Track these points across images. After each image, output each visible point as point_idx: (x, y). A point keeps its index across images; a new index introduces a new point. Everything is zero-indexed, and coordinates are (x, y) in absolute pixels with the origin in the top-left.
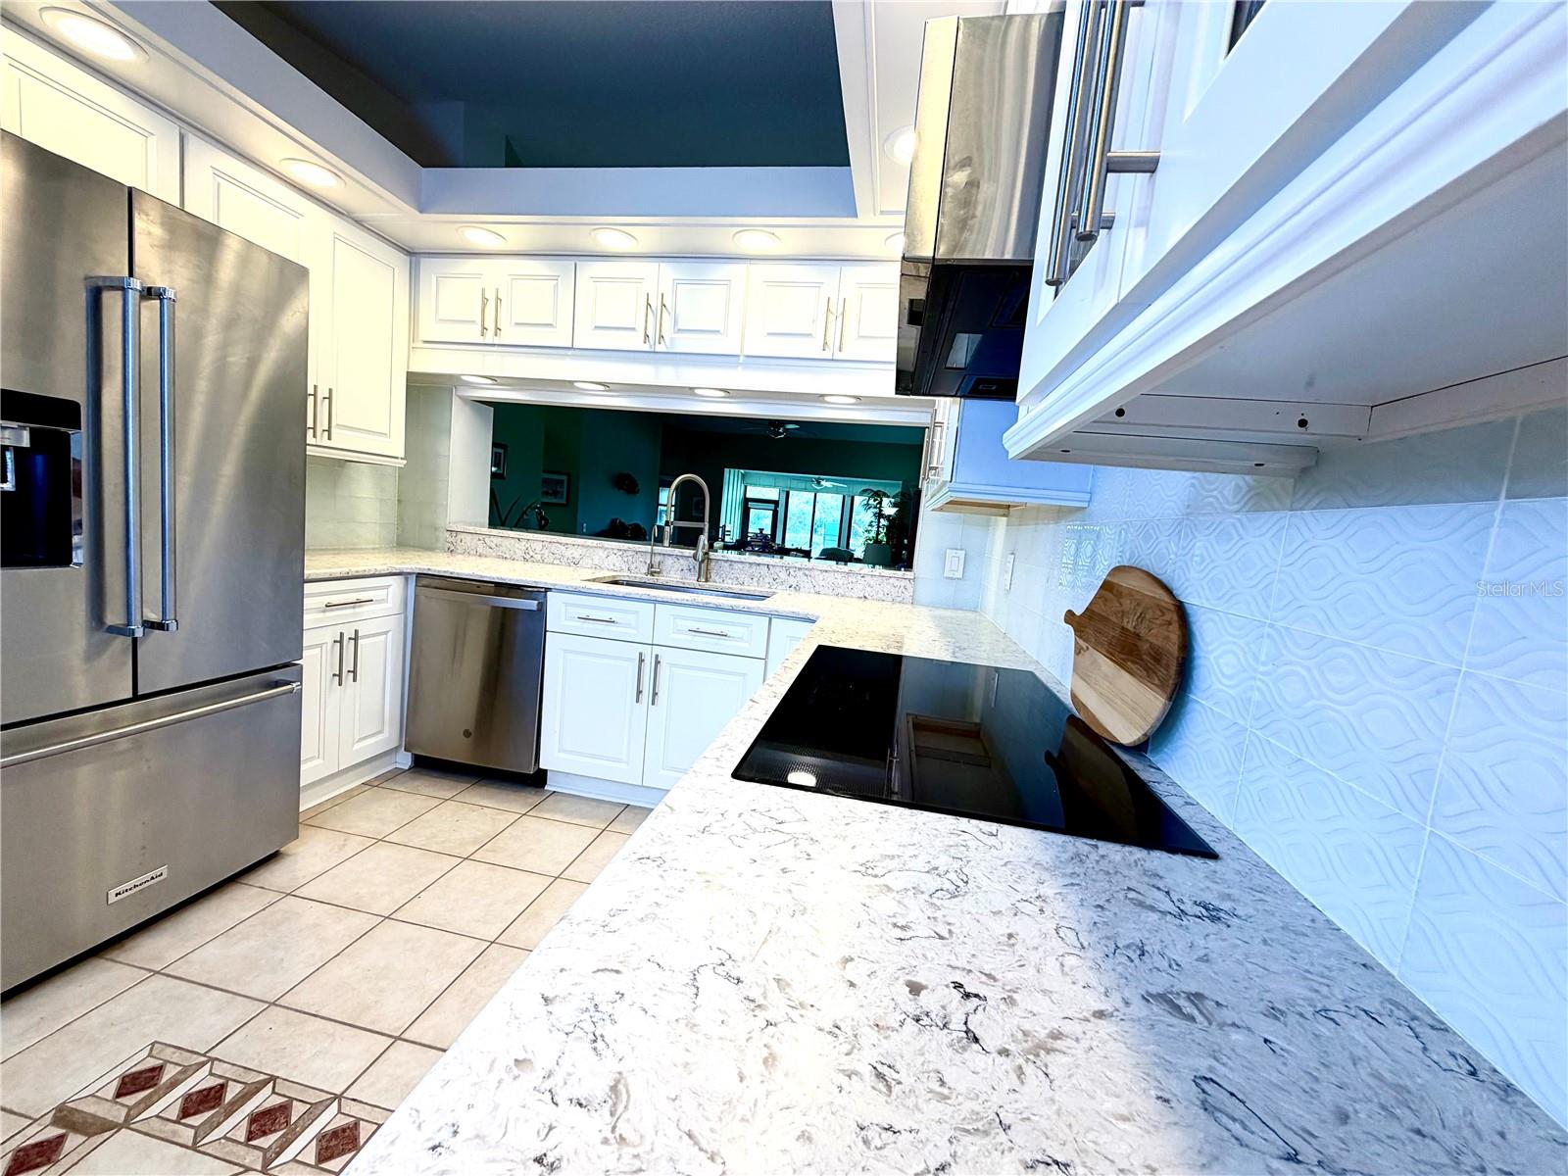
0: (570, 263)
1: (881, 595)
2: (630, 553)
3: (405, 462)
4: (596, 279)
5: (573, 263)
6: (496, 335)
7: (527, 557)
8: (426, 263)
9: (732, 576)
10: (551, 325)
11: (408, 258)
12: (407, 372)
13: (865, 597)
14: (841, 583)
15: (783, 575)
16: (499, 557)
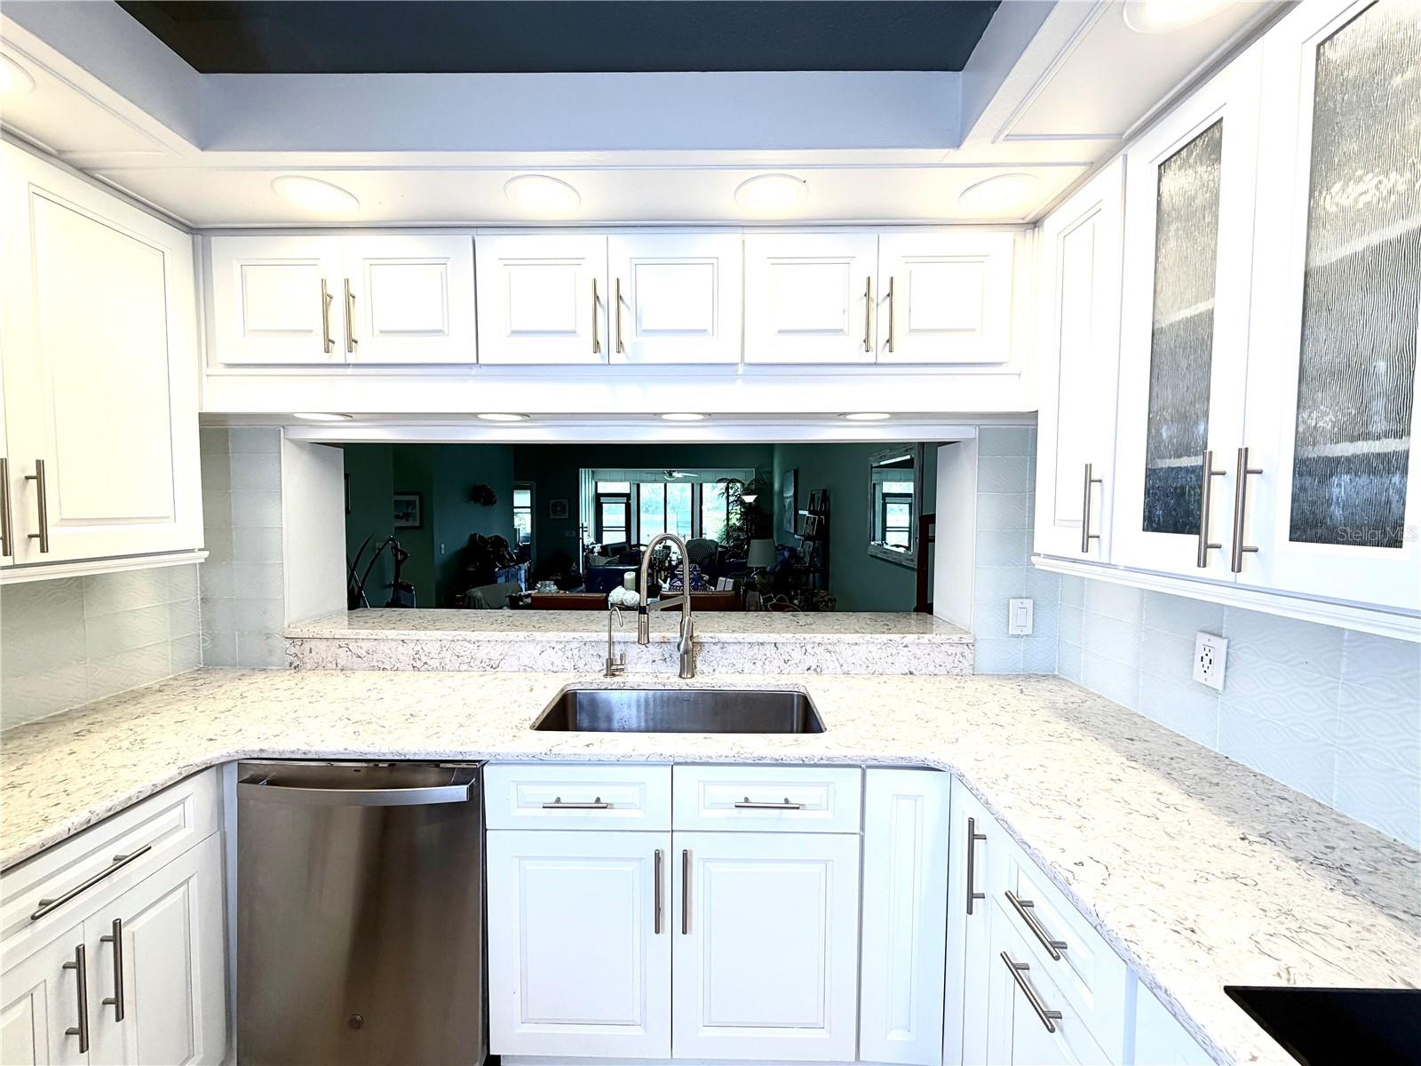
0: (465, 240)
1: (931, 668)
2: (575, 645)
3: (206, 554)
4: (507, 262)
5: (470, 237)
6: (351, 351)
7: (418, 664)
8: (221, 246)
9: (726, 663)
10: (441, 331)
11: (189, 237)
12: (200, 414)
13: (911, 673)
14: (877, 656)
15: (797, 654)
16: (373, 668)
